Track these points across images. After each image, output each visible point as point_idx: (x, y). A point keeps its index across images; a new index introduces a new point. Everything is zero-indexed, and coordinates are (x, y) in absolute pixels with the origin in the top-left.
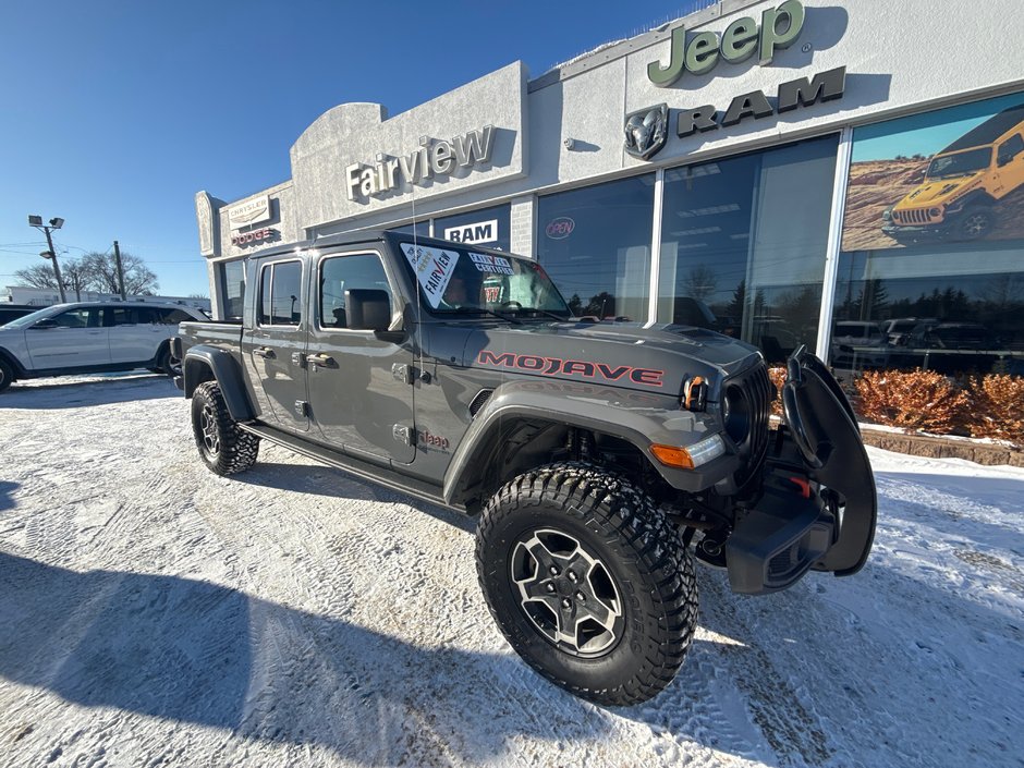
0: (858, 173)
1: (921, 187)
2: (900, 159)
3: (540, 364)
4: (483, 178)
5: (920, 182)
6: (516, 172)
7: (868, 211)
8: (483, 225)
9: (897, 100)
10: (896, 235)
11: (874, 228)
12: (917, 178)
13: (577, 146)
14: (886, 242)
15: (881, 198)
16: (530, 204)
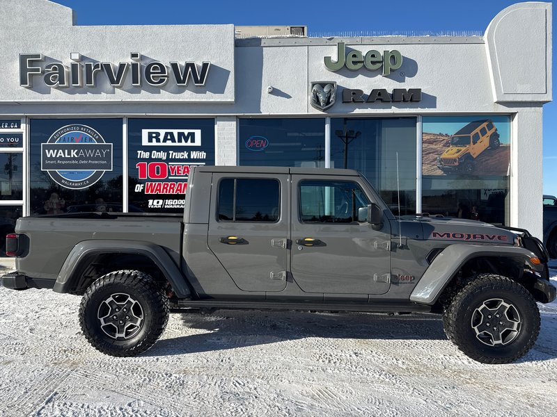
0: (426, 138)
1: (449, 148)
2: (441, 135)
3: (462, 236)
4: (196, 98)
5: (449, 146)
6: (229, 100)
7: (432, 156)
8: (186, 132)
9: (440, 108)
10: (443, 169)
11: (434, 165)
12: (447, 145)
13: (275, 92)
14: (439, 172)
15: (435, 151)
16: (234, 123)
